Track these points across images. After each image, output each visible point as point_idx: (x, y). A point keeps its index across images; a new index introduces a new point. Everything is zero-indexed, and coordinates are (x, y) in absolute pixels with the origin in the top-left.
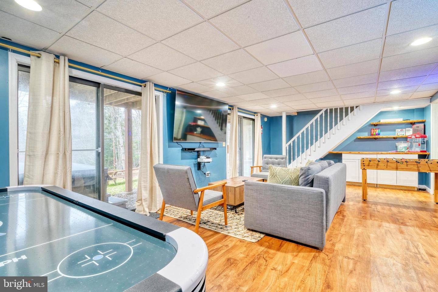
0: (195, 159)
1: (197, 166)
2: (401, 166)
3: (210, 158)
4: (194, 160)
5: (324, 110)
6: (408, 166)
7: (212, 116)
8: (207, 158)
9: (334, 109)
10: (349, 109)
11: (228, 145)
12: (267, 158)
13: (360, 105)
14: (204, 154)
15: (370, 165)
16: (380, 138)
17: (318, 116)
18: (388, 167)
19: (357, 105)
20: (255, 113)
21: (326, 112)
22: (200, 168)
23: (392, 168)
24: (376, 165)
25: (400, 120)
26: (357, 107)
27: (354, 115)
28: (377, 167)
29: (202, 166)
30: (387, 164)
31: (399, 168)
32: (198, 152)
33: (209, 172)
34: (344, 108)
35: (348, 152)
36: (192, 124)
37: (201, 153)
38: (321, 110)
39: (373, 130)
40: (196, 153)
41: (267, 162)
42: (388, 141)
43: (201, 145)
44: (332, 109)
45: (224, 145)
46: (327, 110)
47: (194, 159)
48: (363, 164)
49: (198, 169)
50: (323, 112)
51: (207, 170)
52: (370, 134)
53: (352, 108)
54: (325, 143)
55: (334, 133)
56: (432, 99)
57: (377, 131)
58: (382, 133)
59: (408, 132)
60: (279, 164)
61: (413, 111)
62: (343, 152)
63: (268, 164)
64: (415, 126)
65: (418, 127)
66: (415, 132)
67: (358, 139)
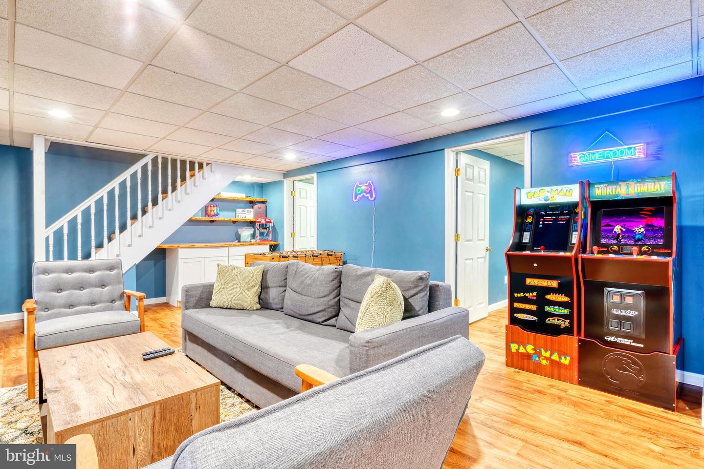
5: (151, 156)
9: (169, 159)
10: (196, 165)
12: (53, 272)
13: (213, 163)
16: (219, 221)
17: (137, 167)
19: (209, 162)
21: (155, 160)
25: (241, 196)
26: (208, 164)
27: (203, 178)
34: (188, 163)
35: (190, 245)
38: (144, 156)
39: (211, 207)
41: (57, 285)
42: (226, 226)
44: (167, 159)
46: (157, 157)
50: (148, 160)
52: (204, 214)
53: (201, 166)
54: (153, 227)
55: (170, 207)
56: (287, 174)
57: (215, 210)
58: (221, 213)
59: (249, 215)
60: (103, 286)
61: (253, 186)
62: (181, 245)
63: (59, 290)
64: (256, 207)
65: (260, 208)
66: (257, 215)
67: (192, 222)
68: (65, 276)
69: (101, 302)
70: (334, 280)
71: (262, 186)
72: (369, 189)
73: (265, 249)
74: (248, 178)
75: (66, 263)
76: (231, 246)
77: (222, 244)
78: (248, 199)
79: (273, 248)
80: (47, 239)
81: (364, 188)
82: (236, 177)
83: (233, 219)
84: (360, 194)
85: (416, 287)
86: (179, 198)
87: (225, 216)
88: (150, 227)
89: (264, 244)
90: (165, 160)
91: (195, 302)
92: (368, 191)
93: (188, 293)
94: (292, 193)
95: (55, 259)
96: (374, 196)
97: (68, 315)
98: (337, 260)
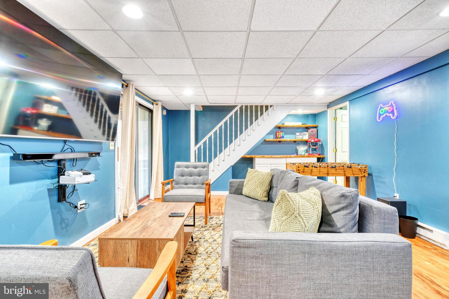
0: (53, 178)
1: (56, 192)
2: (332, 171)
3: (90, 174)
4: (48, 182)
5: (239, 106)
6: (337, 171)
7: (77, 98)
8: (84, 174)
9: (249, 106)
10: (264, 108)
11: (118, 148)
12: (181, 167)
13: (274, 105)
14: (74, 165)
15: (305, 171)
16: (283, 141)
17: (233, 113)
18: (320, 173)
19: (272, 105)
20: (154, 101)
21: (241, 108)
22: (64, 197)
23: (324, 174)
24: (310, 171)
26: (271, 106)
27: (268, 115)
28: (311, 174)
29: (68, 191)
30: (320, 169)
31: (330, 174)
32: (59, 162)
33: (83, 202)
34: (259, 107)
36: (29, 112)
37: (67, 164)
38: (236, 106)
39: (278, 132)
40: (55, 165)
41: (182, 173)
42: (289, 144)
43: (66, 147)
45: (112, 148)
46: (242, 106)
47: (49, 179)
48: (299, 170)
49: (59, 200)
50: (238, 108)
51: (79, 198)
52: (275, 137)
53: (267, 107)
54: (240, 146)
55: (249, 134)
56: (330, 105)
57: (282, 134)
58: (285, 136)
59: (306, 137)
60: (200, 176)
61: (307, 116)
62: (257, 156)
63: (183, 176)
64: (310, 130)
65: (312, 131)
66: (311, 136)
67: (265, 142)
68: (186, 169)
69: (197, 184)
70: (294, 187)
71: (315, 116)
72: (392, 109)
73: (314, 160)
74: (301, 111)
75: (202, 163)
76: (287, 157)
77: (282, 156)
78: (304, 126)
79: (319, 160)
80: (195, 151)
81: (387, 108)
82: (290, 111)
83: (294, 140)
84: (383, 114)
85: (339, 203)
86: (254, 129)
87: (288, 138)
88: (239, 146)
89: (312, 157)
90: (246, 107)
91: (235, 190)
92: (390, 111)
93: (231, 185)
94: (335, 119)
95: (198, 161)
96: (396, 114)
97: (184, 188)
98: (361, 172)
